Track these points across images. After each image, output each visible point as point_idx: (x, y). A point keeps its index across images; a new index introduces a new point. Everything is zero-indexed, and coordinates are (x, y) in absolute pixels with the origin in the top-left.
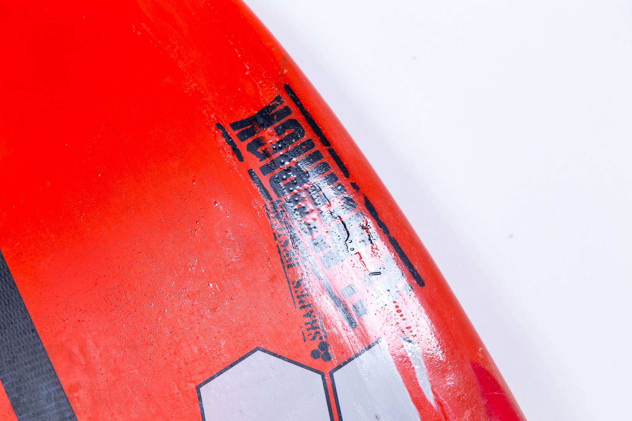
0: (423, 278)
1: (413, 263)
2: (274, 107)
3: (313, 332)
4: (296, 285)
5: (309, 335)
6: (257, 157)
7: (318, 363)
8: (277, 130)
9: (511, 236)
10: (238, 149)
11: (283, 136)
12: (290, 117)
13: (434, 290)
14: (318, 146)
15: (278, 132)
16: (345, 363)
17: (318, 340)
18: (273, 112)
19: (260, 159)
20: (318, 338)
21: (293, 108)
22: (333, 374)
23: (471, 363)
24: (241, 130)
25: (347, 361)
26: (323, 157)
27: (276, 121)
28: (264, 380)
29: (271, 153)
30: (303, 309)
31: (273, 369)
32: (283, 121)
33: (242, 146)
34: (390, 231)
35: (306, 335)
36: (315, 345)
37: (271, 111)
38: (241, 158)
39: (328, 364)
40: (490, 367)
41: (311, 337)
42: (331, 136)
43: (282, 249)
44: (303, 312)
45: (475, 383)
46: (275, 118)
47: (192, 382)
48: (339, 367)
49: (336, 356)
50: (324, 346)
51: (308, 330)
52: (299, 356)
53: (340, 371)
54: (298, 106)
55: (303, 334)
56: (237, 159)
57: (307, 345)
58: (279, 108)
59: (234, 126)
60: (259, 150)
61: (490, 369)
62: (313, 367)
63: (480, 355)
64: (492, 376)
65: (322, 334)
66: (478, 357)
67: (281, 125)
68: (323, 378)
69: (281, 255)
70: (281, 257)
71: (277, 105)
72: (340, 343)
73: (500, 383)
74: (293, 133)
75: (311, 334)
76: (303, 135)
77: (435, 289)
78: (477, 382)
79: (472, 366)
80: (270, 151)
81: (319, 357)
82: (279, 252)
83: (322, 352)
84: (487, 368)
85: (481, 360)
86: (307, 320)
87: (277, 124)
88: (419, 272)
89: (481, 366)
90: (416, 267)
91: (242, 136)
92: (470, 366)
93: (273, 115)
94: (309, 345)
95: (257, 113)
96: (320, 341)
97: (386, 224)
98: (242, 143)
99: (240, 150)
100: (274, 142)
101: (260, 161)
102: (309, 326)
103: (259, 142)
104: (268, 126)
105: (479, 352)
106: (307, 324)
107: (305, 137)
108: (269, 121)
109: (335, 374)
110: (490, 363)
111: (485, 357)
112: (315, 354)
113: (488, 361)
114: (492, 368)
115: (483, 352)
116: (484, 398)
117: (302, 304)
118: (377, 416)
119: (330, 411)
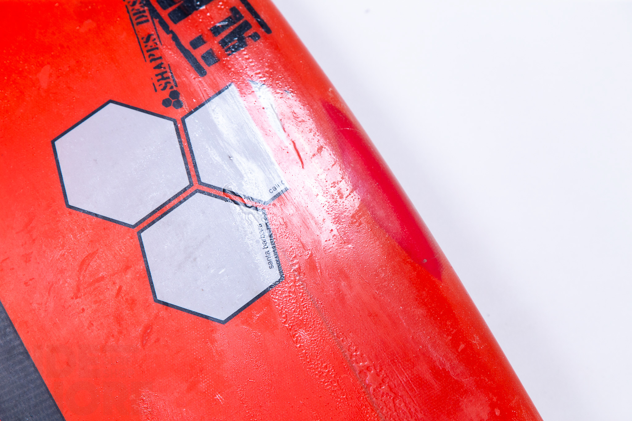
0: (270, 26)
1: (259, 12)
3: (163, 82)
4: (145, 41)
5: (160, 85)
7: (170, 110)
13: (281, 37)
16: (196, 109)
17: (168, 91)
20: (168, 87)
22: (184, 120)
23: (322, 102)
25: (198, 106)
28: (117, 130)
30: (153, 62)
31: (126, 119)
35: (157, 86)
36: (166, 94)
39: (180, 110)
40: (340, 105)
41: (162, 87)
43: (130, 9)
44: (155, 64)
45: (326, 119)
47: (47, 137)
48: (191, 113)
49: (187, 103)
50: (175, 95)
51: (158, 81)
52: (151, 106)
53: (191, 117)
55: (154, 85)
57: (158, 95)
61: (341, 107)
62: (164, 115)
63: (330, 94)
64: (343, 113)
65: (173, 84)
66: (328, 96)
68: (175, 124)
69: (129, 14)
70: (130, 16)
72: (191, 91)
73: (352, 120)
75: (162, 84)
77: (282, 35)
78: (328, 118)
79: (322, 105)
81: (170, 105)
82: (129, 12)
83: (173, 101)
84: (338, 106)
85: (332, 99)
86: (158, 71)
88: (265, 21)
89: (332, 104)
90: (262, 16)
92: (320, 105)
94: (160, 95)
96: (171, 90)
102: (160, 77)
105: (329, 92)
106: (157, 75)
109: (187, 120)
110: (341, 103)
111: (336, 96)
112: (166, 103)
113: (339, 100)
114: (343, 106)
115: (334, 92)
116: (336, 134)
117: (152, 57)
118: (230, 157)
119: (184, 155)
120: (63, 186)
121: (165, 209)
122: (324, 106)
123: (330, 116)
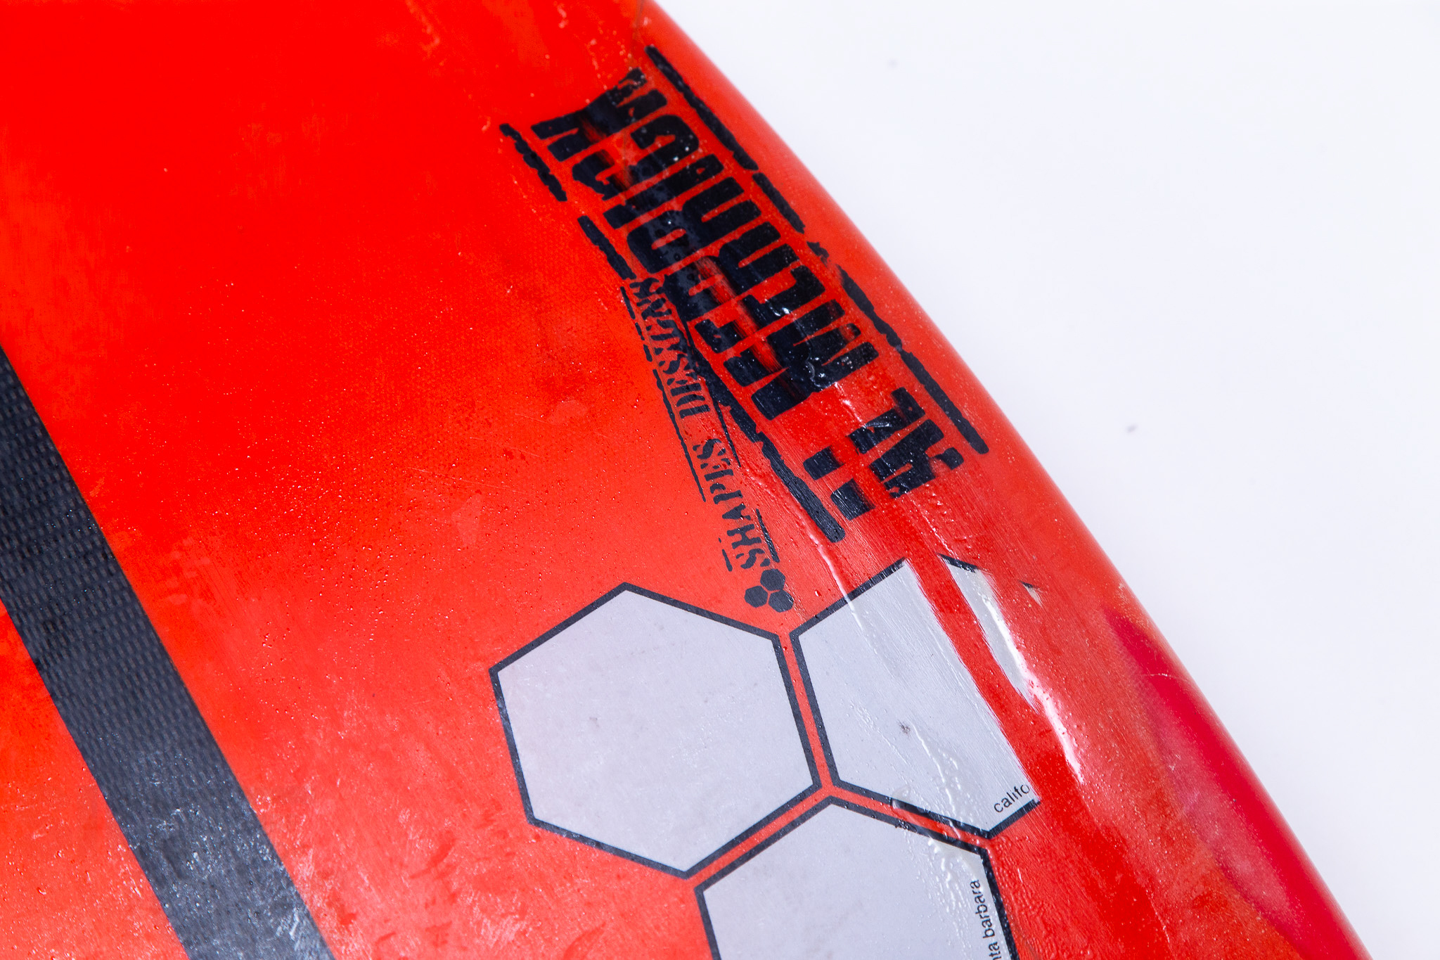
0: (983, 436)
1: (958, 405)
2: (627, 91)
3: (746, 549)
4: (701, 453)
5: (738, 557)
6: (597, 191)
7: (766, 615)
8: (636, 136)
9: (1131, 429)
10: (553, 177)
11: (650, 150)
12: (662, 111)
13: (1010, 462)
14: (730, 169)
15: (641, 140)
16: (824, 615)
17: (757, 570)
18: (626, 101)
19: (603, 195)
20: (759, 561)
21: (670, 93)
22: (798, 638)
23: (1106, 611)
24: (556, 138)
25: (827, 609)
26: (742, 191)
27: (633, 120)
28: (643, 652)
29: (626, 183)
30: (721, 503)
31: (662, 628)
32: (649, 119)
33: (562, 170)
34: (903, 341)
35: (732, 556)
36: (753, 577)
37: (621, 100)
38: (561, 196)
39: (786, 616)
40: (1145, 622)
41: (743, 560)
42: (755, 153)
43: (665, 378)
44: (724, 507)
45: (1118, 652)
46: (631, 112)
47: (479, 659)
48: (811, 623)
49: (803, 601)
50: (773, 580)
51: (735, 545)
52: (720, 601)
53: (813, 631)
54: (680, 89)
55: (724, 554)
56: (551, 196)
57: (735, 578)
58: (636, 95)
59: (542, 130)
60: (601, 177)
62: (752, 624)
63: (1121, 597)
64: (1151, 640)
65: (768, 554)
66: (1119, 600)
67: (647, 126)
68: (775, 647)
69: (663, 391)
70: (664, 395)
71: (635, 87)
72: (809, 574)
74: (673, 144)
75: (742, 555)
76: (694, 147)
77: (1011, 459)
78: (1121, 650)
79: (1107, 618)
80: (626, 178)
81: (764, 603)
82: (660, 385)
83: (770, 593)
84: (1139, 622)
85: (1126, 607)
86: (734, 524)
87: (635, 124)
88: (973, 423)
89: (1127, 619)
90: (966, 413)
91: (561, 151)
92: (1103, 618)
93: (627, 107)
94: (740, 578)
95: (591, 105)
96: (765, 568)
97: (893, 326)
98: (563, 163)
99: (557, 177)
100: (632, 161)
101: (605, 198)
102: (738, 537)
103: (600, 162)
104: (617, 129)
105: (1120, 591)
106: (731, 533)
107: (700, 150)
108: (621, 119)
109: (804, 639)
110: (1143, 615)
111: (1133, 605)
112: (754, 597)
113: (1141, 612)
114: (1151, 625)
115: (1127, 592)
116: (1140, 686)
117: (717, 492)
118: (903, 727)
119: (798, 717)
120: (519, 774)
121: (757, 839)
122: (1110, 622)
123: (1124, 645)
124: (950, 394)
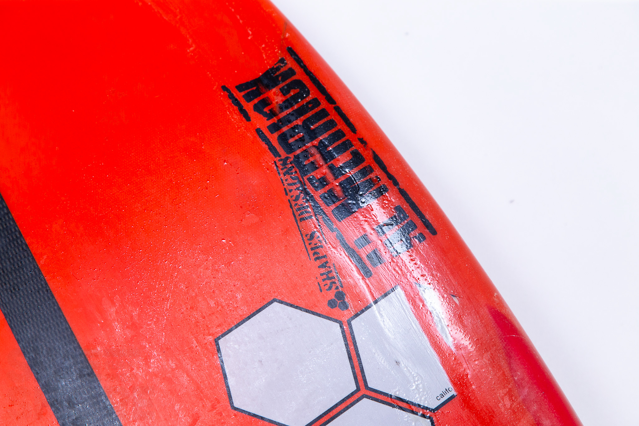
0: (435, 227)
1: (423, 212)
2: (278, 69)
3: (329, 282)
4: (309, 238)
5: (324, 286)
6: (264, 116)
7: (336, 312)
8: (282, 90)
9: (512, 202)
10: (245, 110)
11: (288, 96)
12: (294, 78)
13: (447, 238)
14: (323, 104)
15: (284, 92)
16: (363, 311)
17: (334, 291)
18: (278, 73)
19: (267, 118)
20: (334, 287)
21: (297, 69)
22: (351, 323)
23: (488, 307)
24: (246, 91)
25: (364, 309)
26: (329, 115)
27: (281, 82)
28: (282, 330)
29: (277, 112)
30: (318, 261)
31: (291, 319)
32: (288, 81)
33: (249, 107)
34: (400, 183)
35: (322, 285)
36: (331, 295)
37: (276, 73)
38: (248, 118)
39: (346, 312)
40: (506, 311)
41: (327, 287)
42: (336, 96)
43: (293, 203)
44: (318, 263)
45: (493, 326)
46: (280, 78)
47: (210, 335)
48: (357, 315)
49: (353, 305)
50: (340, 296)
51: (324, 280)
52: (316, 306)
53: (357, 319)
54: (302, 67)
55: (319, 285)
56: (244, 119)
57: (324, 295)
58: (282, 70)
59: (240, 88)
60: (266, 110)
61: (506, 313)
62: (331, 316)
63: (496, 299)
64: (509, 320)
65: (338, 284)
66: (494, 301)
67: (287, 85)
68: (341, 327)
69: (292, 209)
70: (293, 211)
71: (282, 67)
72: (356, 292)
73: (517, 326)
74: (298, 93)
75: (327, 284)
76: (308, 93)
77: (447, 237)
78: (494, 325)
79: (488, 310)
80: (277, 110)
81: (336, 306)
82: (291, 206)
83: (339, 302)
84: (503, 311)
85: (497, 304)
86: (323, 270)
87: (282, 85)
88: (430, 221)
89: (497, 310)
90: (427, 217)
91: (249, 98)
92: (486, 310)
93: (278, 76)
95: (262, 75)
96: (337, 291)
97: (396, 176)
98: (249, 104)
99: (247, 110)
100: (280, 102)
101: (268, 120)
102: (325, 276)
103: (266, 102)
104: (273, 87)
105: (495, 297)
106: (322, 275)
107: (310, 96)
108: (275, 83)
109: (353, 322)
110: (505, 308)
111: (501, 302)
112: (332, 304)
113: (504, 306)
114: (508, 312)
115: (499, 297)
116: (502, 341)
117: (316, 256)
118: (397, 362)
119: (350, 358)
120: (228, 387)
121: (331, 414)
122: (490, 312)
123: (496, 322)
124: (420, 207)
